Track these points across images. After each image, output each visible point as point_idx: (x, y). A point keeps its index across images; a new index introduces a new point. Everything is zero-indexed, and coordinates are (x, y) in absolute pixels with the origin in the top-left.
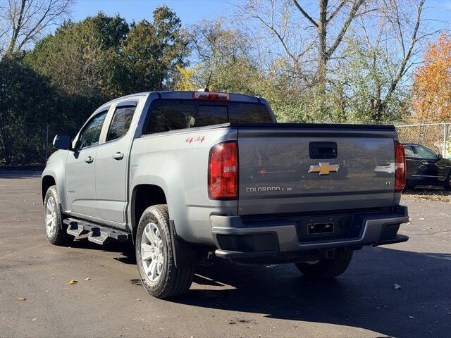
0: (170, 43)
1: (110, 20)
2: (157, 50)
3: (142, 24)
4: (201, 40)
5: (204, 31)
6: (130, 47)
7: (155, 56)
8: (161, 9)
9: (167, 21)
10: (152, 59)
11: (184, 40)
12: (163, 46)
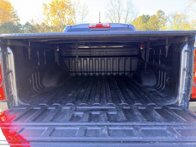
0: (161, 20)
1: (146, 16)
2: (157, 22)
3: (154, 16)
4: (171, 18)
5: (172, 15)
6: (150, 22)
7: (157, 24)
8: (159, 11)
9: (161, 14)
10: (155, 25)
11: (165, 19)
12: (159, 21)
